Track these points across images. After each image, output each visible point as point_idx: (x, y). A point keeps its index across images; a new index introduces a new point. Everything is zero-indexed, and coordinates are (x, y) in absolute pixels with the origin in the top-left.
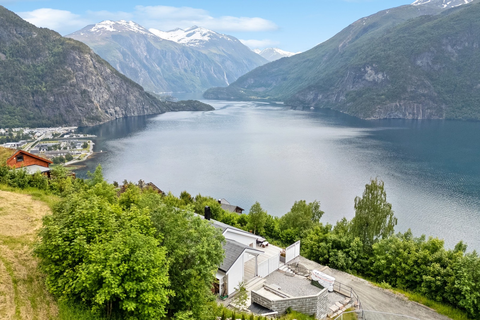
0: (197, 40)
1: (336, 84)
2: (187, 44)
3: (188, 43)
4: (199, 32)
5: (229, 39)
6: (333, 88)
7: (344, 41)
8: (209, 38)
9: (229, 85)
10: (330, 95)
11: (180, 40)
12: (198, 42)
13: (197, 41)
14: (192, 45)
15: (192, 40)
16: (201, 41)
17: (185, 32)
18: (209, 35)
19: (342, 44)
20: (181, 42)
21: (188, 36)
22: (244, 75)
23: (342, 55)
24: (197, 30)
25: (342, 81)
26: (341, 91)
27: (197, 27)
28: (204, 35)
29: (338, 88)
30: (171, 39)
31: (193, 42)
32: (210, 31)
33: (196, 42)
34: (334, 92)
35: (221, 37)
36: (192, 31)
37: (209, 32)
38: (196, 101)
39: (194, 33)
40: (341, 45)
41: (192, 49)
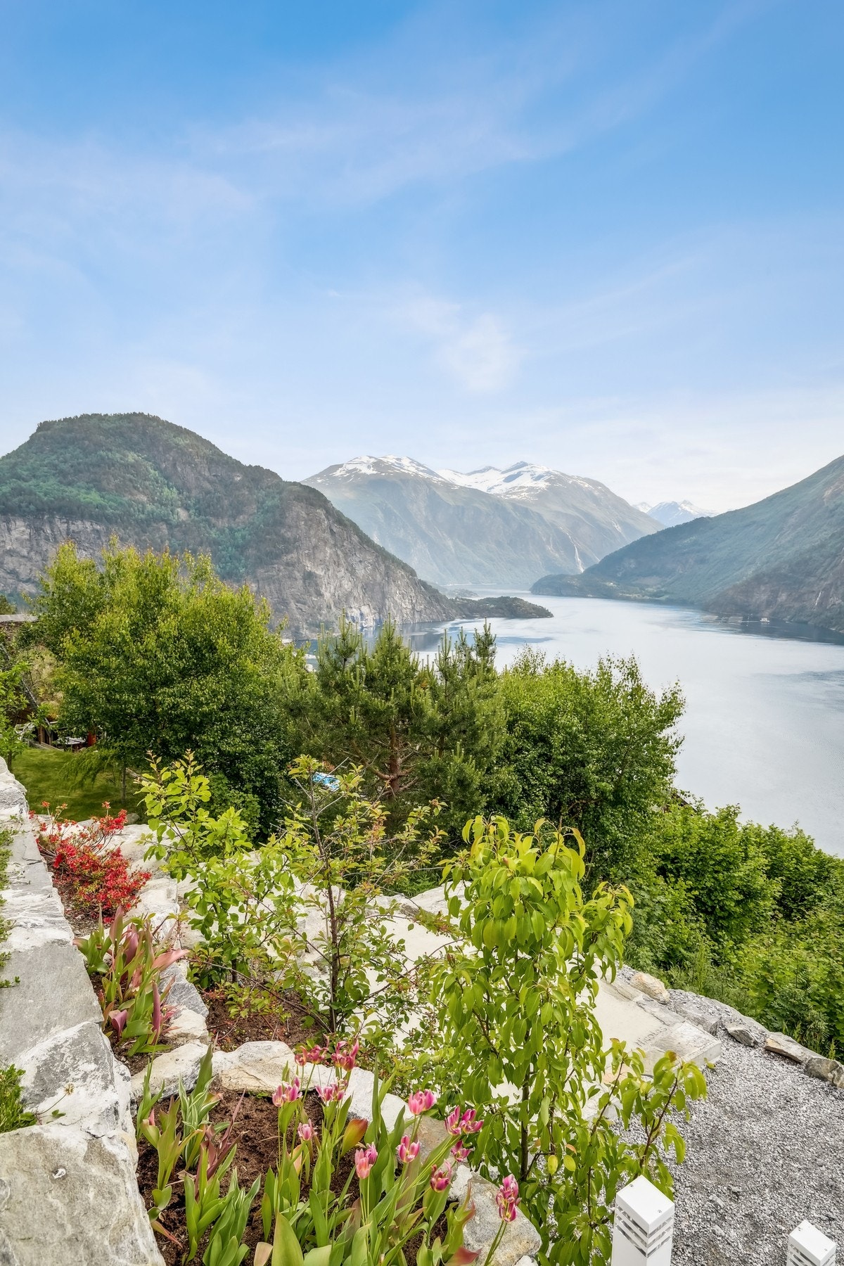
0: (524, 487)
1: (820, 570)
2: (505, 496)
3: (507, 493)
4: (530, 473)
5: (586, 486)
6: (812, 579)
7: (837, 484)
8: (547, 484)
9: (582, 571)
10: (805, 594)
11: (493, 488)
12: (527, 491)
13: (524, 490)
14: (514, 497)
15: (514, 488)
16: (531, 489)
17: (503, 473)
18: (547, 478)
19: (830, 491)
20: (492, 492)
21: (509, 479)
22: (616, 552)
23: (831, 511)
24: (524, 469)
25: (832, 565)
26: (831, 585)
27: (524, 464)
28: (539, 477)
29: (826, 579)
30: (474, 486)
31: (516, 490)
32: (551, 470)
33: (522, 492)
34: (815, 589)
35: (570, 482)
36: (516, 472)
37: (548, 472)
38: (516, 599)
39: (519, 475)
40: (828, 493)
41: (514, 504)
